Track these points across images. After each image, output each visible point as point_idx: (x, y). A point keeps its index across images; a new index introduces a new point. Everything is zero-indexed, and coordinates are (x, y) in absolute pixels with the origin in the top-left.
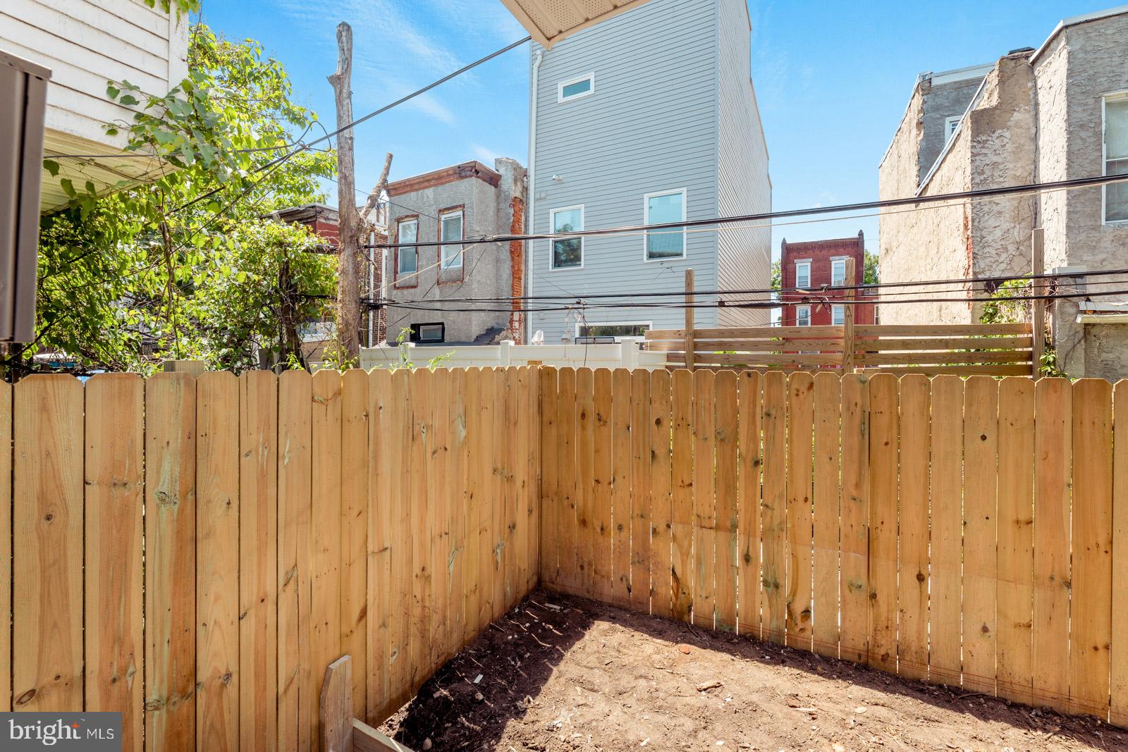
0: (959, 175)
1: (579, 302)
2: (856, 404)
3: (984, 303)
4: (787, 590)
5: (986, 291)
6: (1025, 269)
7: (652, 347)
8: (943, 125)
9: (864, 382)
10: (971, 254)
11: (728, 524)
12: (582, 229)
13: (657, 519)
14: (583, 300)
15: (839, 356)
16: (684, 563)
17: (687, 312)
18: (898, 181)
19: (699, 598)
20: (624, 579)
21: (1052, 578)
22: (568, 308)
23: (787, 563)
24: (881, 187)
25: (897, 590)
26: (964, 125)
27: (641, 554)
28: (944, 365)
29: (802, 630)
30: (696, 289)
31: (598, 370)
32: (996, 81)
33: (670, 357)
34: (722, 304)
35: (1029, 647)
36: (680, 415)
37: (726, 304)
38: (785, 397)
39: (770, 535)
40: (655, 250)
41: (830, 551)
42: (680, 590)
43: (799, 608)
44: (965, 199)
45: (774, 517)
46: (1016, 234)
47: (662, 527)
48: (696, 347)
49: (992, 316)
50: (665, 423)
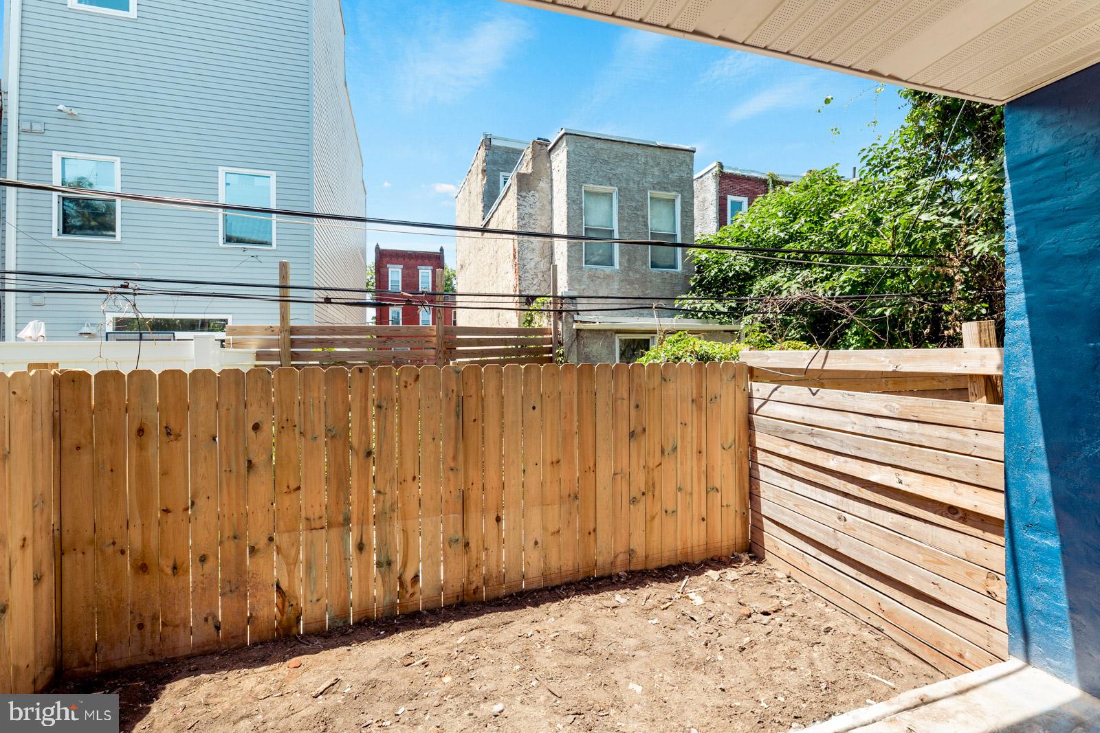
0: (510, 216)
1: (126, 286)
2: (453, 391)
3: (525, 312)
4: (398, 566)
5: (526, 304)
6: (547, 290)
7: (236, 344)
8: (499, 176)
9: (458, 372)
10: (518, 277)
11: (341, 519)
12: (118, 190)
13: (256, 534)
14: (132, 284)
15: (432, 352)
16: (290, 573)
17: (281, 307)
18: (469, 212)
19: (309, 605)
20: (210, 618)
21: (569, 496)
22: (106, 293)
23: (398, 539)
24: (457, 214)
25: (483, 536)
26: (513, 181)
27: (234, 582)
28: (502, 358)
29: (412, 594)
30: (291, 283)
31: (165, 372)
32: (530, 156)
33: (259, 356)
34: (328, 301)
35: (559, 546)
36: (284, 417)
37: (333, 301)
38: (394, 390)
39: (382, 518)
40: (235, 234)
41: (434, 518)
42: (287, 604)
43: (408, 576)
44: (514, 236)
45: (386, 501)
46: (542, 266)
47: (263, 542)
48: (293, 343)
49: (530, 322)
50: (265, 427)
